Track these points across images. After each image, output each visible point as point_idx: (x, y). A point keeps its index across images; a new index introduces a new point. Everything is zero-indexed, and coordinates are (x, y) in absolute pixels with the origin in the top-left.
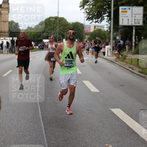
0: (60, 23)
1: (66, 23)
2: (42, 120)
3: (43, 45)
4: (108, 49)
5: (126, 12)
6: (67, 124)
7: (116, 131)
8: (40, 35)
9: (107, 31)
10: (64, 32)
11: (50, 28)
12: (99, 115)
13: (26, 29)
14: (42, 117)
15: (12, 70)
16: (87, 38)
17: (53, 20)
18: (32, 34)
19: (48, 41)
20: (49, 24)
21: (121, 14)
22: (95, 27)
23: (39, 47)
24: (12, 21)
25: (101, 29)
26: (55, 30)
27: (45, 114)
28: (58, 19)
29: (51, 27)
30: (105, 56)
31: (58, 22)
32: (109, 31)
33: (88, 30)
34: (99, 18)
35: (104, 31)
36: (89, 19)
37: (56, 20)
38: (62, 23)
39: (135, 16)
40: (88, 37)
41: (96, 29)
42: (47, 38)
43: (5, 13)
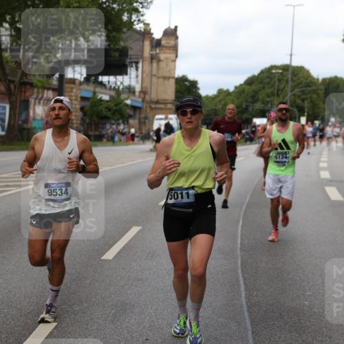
0: (295, 78)
2: (248, 311)
8: (246, 109)
10: (303, 100)
11: (270, 91)
13: (214, 95)
14: (249, 304)
17: (278, 73)
19: (264, 121)
20: (268, 83)
24: (183, 76)
26: (281, 96)
27: (256, 296)
28: (290, 70)
29: (272, 89)
31: (290, 76)
37: (285, 73)
38: (298, 79)
42: (262, 114)
43: (167, 59)
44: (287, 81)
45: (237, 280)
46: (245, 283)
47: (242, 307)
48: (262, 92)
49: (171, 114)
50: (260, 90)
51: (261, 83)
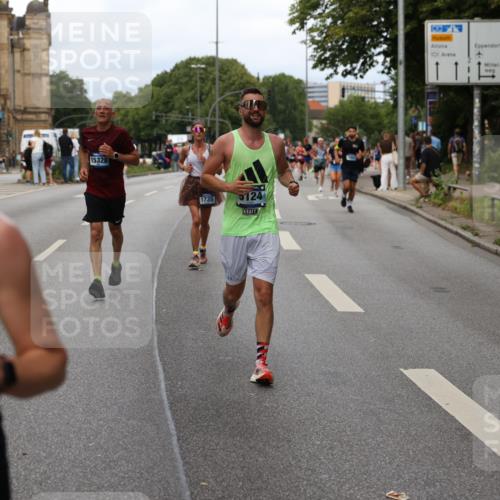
0: (224, 77)
1: (245, 78)
2: (171, 408)
3: (169, 155)
4: (389, 164)
5: (449, 38)
6: (256, 422)
7: (420, 445)
8: (157, 121)
9: (385, 102)
11: (189, 95)
12: (364, 390)
14: (171, 398)
15: (63, 238)
16: (316, 127)
17: (200, 68)
18: (130, 118)
19: (184, 138)
20: (187, 83)
21: (433, 46)
22: (343, 90)
23: (155, 160)
24: (62, 73)
25: (363, 98)
26: (207, 103)
27: (181, 387)
28: (217, 64)
29: (193, 92)
30: (381, 188)
31: (217, 73)
32: (392, 102)
33: (318, 102)
34: (357, 62)
35: (376, 103)
36: (321, 63)
37: (209, 69)
38: (230, 78)
39: (479, 54)
40: (319, 125)
41: (346, 98)
42: (180, 129)
43: (36, 46)
44: (214, 80)
45: (153, 365)
46: (164, 370)
47: (162, 402)
48: (179, 95)
49: (45, 128)
50: (176, 94)
51: (176, 83)
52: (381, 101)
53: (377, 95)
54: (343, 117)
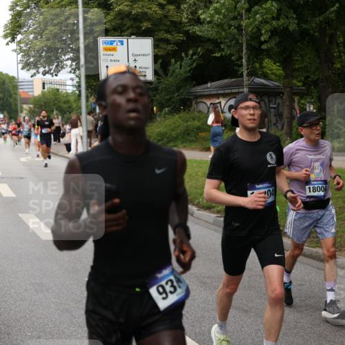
5: (114, 49)
9: (73, 92)
12: (61, 295)
16: (25, 109)
21: (104, 55)
22: (44, 84)
25: (58, 90)
30: (71, 152)
32: (77, 92)
33: (27, 92)
35: (67, 93)
39: (135, 60)
40: (28, 109)
41: (46, 90)
52: (71, 91)
53: (68, 88)
54: (45, 103)
